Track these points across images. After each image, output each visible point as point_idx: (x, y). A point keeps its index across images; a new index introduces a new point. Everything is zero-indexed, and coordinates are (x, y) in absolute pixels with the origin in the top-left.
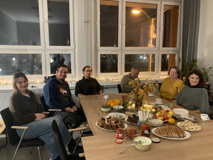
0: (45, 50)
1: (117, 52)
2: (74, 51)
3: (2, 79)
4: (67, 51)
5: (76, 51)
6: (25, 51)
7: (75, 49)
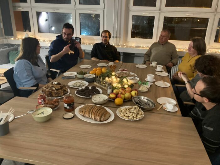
0: (75, 9)
1: (153, 13)
2: (104, 11)
3: (41, 36)
4: (96, 11)
5: (106, 10)
6: (57, 10)
7: (104, 8)
